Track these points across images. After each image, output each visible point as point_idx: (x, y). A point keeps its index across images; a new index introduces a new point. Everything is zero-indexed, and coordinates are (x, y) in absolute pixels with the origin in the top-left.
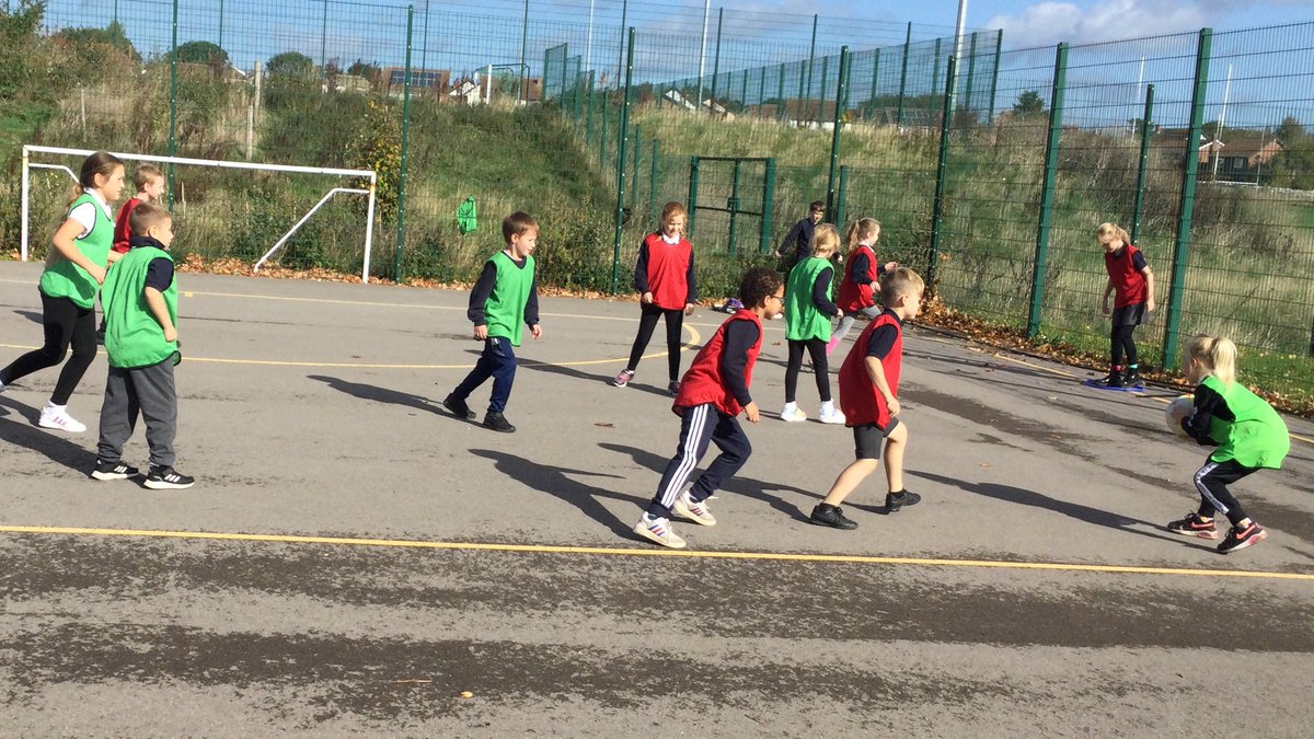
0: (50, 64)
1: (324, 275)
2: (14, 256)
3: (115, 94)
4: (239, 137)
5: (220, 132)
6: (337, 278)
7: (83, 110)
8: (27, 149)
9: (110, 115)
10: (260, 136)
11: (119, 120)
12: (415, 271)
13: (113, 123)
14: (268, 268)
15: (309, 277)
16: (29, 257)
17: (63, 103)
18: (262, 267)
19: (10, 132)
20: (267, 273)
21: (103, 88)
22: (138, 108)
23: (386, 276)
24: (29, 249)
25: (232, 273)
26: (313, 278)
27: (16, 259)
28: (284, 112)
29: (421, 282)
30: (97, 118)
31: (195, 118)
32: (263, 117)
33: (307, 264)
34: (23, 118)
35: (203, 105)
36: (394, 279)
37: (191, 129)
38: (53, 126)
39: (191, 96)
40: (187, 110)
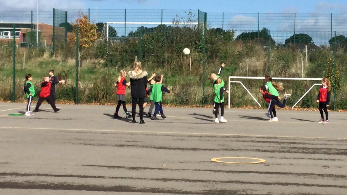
0: (237, 51)
1: (313, 109)
2: (227, 107)
3: (258, 60)
4: (299, 72)
5: (293, 70)
6: (316, 110)
7: (247, 66)
8: (230, 77)
9: (256, 67)
10: (307, 71)
11: (259, 69)
12: (340, 107)
13: (257, 70)
14: (296, 108)
15: (308, 110)
16: (230, 107)
17: (241, 64)
18: (295, 107)
19: (224, 75)
20: (296, 109)
21: (254, 59)
22: (265, 64)
23: (331, 109)
24: (231, 105)
25: (286, 110)
26: (309, 110)
27: (227, 108)
28: (316, 62)
29: (342, 110)
30: (252, 68)
31: (284, 67)
32: (308, 65)
33: (308, 106)
34: (228, 70)
35: (287, 62)
36: (333, 110)
37: (283, 70)
38: (237, 72)
39: (283, 59)
40: (281, 64)
